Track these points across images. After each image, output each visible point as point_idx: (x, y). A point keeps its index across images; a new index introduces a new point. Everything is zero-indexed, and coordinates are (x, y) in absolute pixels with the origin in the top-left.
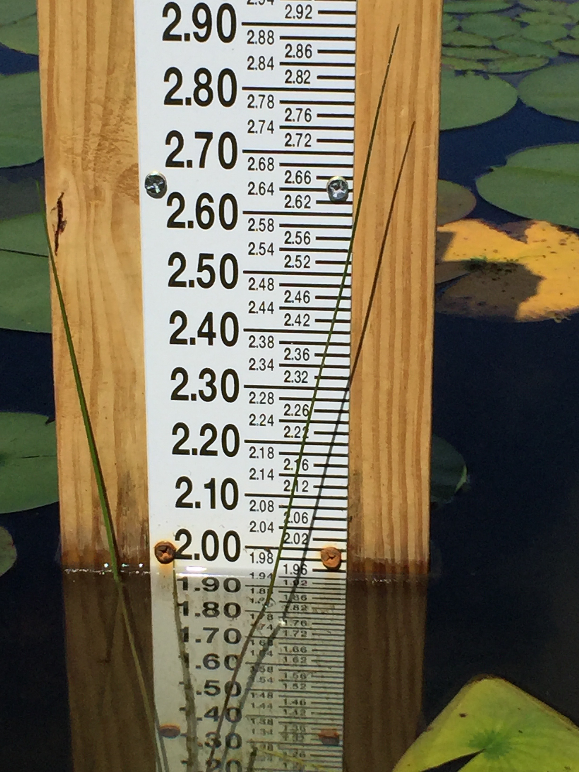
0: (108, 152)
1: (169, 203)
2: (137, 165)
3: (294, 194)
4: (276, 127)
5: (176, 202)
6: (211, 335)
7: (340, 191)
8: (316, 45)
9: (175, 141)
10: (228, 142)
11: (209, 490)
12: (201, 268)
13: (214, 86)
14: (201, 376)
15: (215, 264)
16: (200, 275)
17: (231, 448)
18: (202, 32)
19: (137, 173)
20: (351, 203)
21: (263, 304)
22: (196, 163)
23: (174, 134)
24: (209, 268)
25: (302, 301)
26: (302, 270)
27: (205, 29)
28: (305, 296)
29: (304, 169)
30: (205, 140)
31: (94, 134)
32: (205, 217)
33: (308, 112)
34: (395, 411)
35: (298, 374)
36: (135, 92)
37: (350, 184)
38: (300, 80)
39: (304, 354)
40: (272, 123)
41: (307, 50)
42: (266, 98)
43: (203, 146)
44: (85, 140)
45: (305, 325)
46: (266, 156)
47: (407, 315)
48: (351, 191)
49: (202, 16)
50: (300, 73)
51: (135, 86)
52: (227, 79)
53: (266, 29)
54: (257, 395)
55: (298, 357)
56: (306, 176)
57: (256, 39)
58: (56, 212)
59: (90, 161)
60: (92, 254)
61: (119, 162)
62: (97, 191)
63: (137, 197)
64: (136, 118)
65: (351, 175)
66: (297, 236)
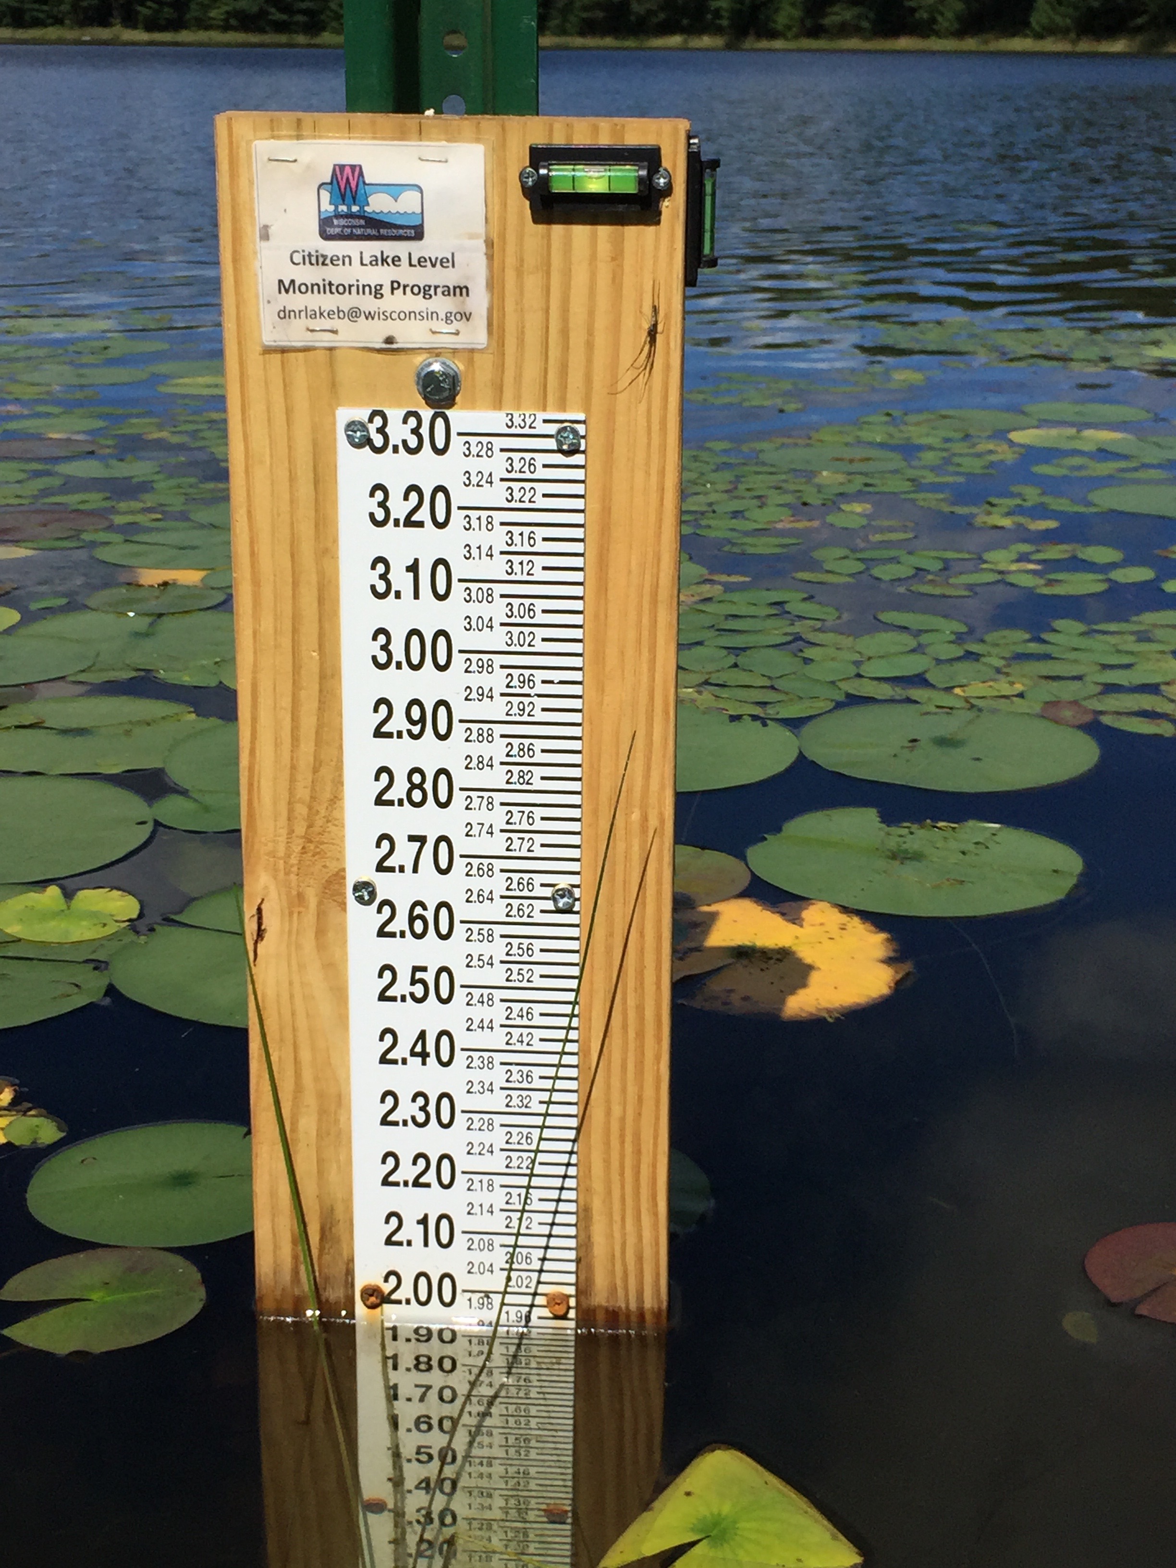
0: (314, 856)
1: (379, 911)
2: (344, 870)
3: (515, 903)
4: (496, 830)
5: (387, 910)
6: (424, 1055)
7: (566, 900)
8: (539, 744)
9: (386, 844)
10: (443, 846)
11: (422, 1226)
12: (413, 982)
13: (428, 786)
14: (414, 1100)
15: (429, 977)
16: (413, 989)
17: (446, 1180)
18: (416, 730)
19: (344, 878)
20: (577, 913)
21: (482, 1021)
22: (409, 868)
23: (384, 837)
24: (423, 982)
25: (525, 1018)
26: (525, 984)
27: (419, 726)
28: (528, 1013)
29: (526, 876)
30: (419, 844)
31: (297, 837)
32: (418, 926)
33: (531, 815)
34: (629, 1139)
35: (520, 1098)
36: (342, 791)
37: (577, 892)
38: (521, 780)
39: (527, 1076)
40: (491, 826)
41: (529, 750)
42: (485, 799)
43: (416, 850)
44: (288, 843)
45: (528, 1044)
46: (486, 861)
47: (640, 1035)
48: (578, 899)
49: (416, 713)
50: (521, 774)
51: (343, 785)
52: (443, 779)
53: (485, 727)
54: (476, 1121)
55: (521, 1080)
56: (528, 884)
57: (474, 737)
58: (256, 918)
59: (292, 866)
60: (295, 967)
61: (325, 866)
62: (300, 896)
63: (345, 904)
64: (343, 819)
65: (578, 883)
66: (519, 948)
